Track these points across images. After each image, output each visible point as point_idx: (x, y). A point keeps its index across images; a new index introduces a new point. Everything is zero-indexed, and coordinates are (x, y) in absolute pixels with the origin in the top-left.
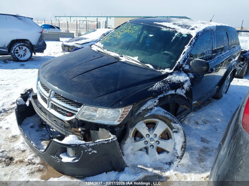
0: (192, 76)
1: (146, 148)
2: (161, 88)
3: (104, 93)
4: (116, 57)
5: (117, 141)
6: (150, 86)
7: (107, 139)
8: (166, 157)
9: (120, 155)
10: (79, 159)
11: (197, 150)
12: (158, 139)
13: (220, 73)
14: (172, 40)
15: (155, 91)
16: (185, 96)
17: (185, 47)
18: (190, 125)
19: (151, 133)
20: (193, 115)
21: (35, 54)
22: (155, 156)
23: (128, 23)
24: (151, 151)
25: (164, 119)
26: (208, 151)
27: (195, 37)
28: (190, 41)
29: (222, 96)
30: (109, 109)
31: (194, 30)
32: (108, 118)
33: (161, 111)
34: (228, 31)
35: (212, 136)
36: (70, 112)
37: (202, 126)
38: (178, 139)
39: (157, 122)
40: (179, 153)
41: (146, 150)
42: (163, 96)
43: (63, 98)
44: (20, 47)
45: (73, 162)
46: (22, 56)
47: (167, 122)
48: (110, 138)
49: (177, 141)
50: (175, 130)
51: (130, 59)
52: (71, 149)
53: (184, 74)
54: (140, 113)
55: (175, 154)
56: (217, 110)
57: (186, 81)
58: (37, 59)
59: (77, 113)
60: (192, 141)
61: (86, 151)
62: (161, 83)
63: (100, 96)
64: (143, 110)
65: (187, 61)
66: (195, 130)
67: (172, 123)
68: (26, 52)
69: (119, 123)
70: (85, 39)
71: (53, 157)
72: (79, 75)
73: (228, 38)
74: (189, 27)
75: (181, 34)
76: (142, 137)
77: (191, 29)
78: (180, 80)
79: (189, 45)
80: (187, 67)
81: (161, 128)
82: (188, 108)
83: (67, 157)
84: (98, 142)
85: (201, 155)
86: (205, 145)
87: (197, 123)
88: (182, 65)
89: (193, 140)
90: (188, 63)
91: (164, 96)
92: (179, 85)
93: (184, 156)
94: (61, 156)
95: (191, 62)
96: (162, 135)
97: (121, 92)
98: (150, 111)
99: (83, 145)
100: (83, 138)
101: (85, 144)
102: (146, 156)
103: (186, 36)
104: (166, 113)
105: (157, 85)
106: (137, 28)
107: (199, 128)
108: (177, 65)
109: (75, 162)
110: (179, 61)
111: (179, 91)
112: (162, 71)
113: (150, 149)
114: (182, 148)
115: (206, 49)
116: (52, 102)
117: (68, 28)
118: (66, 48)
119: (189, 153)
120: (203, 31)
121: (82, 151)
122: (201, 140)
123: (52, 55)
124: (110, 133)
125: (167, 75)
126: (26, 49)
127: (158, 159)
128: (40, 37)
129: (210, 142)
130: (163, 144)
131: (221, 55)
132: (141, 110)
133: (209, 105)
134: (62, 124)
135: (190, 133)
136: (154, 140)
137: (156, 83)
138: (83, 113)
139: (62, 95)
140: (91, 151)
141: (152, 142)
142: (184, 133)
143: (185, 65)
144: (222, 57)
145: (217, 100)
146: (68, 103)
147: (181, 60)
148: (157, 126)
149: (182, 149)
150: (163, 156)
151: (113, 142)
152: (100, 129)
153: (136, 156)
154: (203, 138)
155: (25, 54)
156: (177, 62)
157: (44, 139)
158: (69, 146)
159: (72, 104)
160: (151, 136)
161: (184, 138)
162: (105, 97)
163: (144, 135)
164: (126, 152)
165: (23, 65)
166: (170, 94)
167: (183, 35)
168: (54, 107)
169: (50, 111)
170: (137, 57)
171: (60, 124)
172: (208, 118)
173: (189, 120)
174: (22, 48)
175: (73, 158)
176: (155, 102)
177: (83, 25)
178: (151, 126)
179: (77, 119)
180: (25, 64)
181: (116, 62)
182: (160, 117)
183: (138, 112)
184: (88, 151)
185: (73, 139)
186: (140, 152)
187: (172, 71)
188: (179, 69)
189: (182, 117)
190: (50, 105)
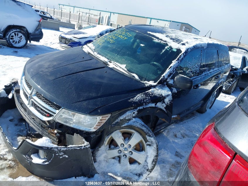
0: (175, 90)
1: (119, 157)
2: (141, 100)
3: (85, 99)
4: (105, 62)
5: (90, 148)
6: (131, 97)
7: (80, 146)
8: (137, 169)
9: (91, 162)
10: (50, 162)
11: (169, 164)
12: (132, 150)
13: (209, 87)
14: (161, 52)
15: (135, 103)
16: (165, 110)
17: (173, 61)
18: (168, 137)
19: (126, 143)
20: (173, 127)
21: (30, 42)
22: (126, 166)
23: (123, 28)
24: (124, 161)
25: (140, 131)
26: (179, 166)
27: (184, 53)
28: (179, 56)
29: (206, 111)
30: (86, 115)
31: (185, 45)
32: (84, 124)
33: (138, 122)
34: (219, 49)
35: (187, 151)
36: (48, 113)
37: (180, 140)
38: (151, 152)
39: (133, 133)
40: (150, 166)
41: (118, 159)
42: (142, 108)
43: (44, 98)
44: (16, 33)
45: (43, 164)
46: (16, 42)
47: (143, 134)
48: (83, 145)
49: (149, 154)
50: (149, 144)
51: (118, 66)
52: (43, 151)
53: (167, 89)
54: (118, 122)
55: (146, 166)
56: (198, 124)
57: (168, 95)
58: (32, 47)
59: (55, 115)
60: (166, 154)
61: (57, 154)
62: (142, 95)
63: (79, 102)
64: (121, 120)
65: (172, 75)
66: (172, 143)
67: (146, 136)
68: (21, 39)
69: (95, 131)
70: (84, 33)
71: (24, 156)
72: (63, 76)
73: (218, 56)
74: (181, 41)
75: (171, 48)
76: (116, 146)
77: (182, 44)
78: (162, 94)
79: (176, 60)
80: (171, 82)
81: (136, 139)
82: (167, 122)
83: (37, 158)
84: (71, 147)
85: (171, 169)
86: (178, 159)
87: (176, 136)
88: (167, 79)
89: (168, 153)
90: (173, 78)
91: (144, 108)
92: (161, 99)
93: (154, 169)
94: (32, 156)
95: (176, 78)
96: (136, 146)
97: (102, 100)
98: (127, 122)
99: (55, 149)
100: (58, 140)
101: (57, 148)
102: (118, 164)
103: (175, 50)
104: (143, 126)
105: (139, 97)
106: (130, 35)
107: (176, 141)
108: (162, 79)
109: (45, 165)
110: (164, 74)
111: (159, 105)
112: (146, 83)
113: (123, 159)
114: (153, 161)
115: (193, 65)
116: (32, 100)
117: (70, 18)
118: (63, 40)
119: (161, 166)
120: (193, 47)
121: (53, 155)
122: (176, 154)
123: (48, 46)
124: (84, 139)
125: (151, 87)
126: (21, 36)
127: (129, 169)
128: (38, 26)
129: (183, 156)
130: (136, 156)
131: (208, 72)
132: (119, 119)
133: (191, 119)
134: (40, 123)
135: (167, 145)
136: (127, 150)
137: (138, 94)
138: (61, 116)
139: (42, 95)
140: (62, 156)
141: (126, 152)
142: (157, 147)
143: (170, 80)
144: (209, 74)
145: (201, 114)
146: (48, 103)
147: (166, 74)
148: (132, 137)
149: (152, 163)
150: (134, 167)
151: (85, 149)
152: (75, 134)
153: (108, 164)
154: (177, 152)
155: (20, 41)
156: (162, 76)
157: (21, 135)
158: (41, 148)
159: (51, 105)
160: (126, 146)
161: (156, 152)
162: (85, 103)
163: (119, 144)
164: (98, 159)
165: (16, 52)
166: (150, 107)
167: (173, 49)
168: (34, 105)
169: (29, 108)
170: (125, 65)
171: (37, 123)
172: (187, 132)
173: (168, 132)
174: (18, 35)
175: (44, 160)
176: (134, 113)
177: (85, 18)
178: (127, 136)
179: (55, 121)
180: (19, 51)
181: (104, 67)
182: (137, 129)
183: (116, 121)
184: (59, 155)
185: (46, 141)
186: (113, 160)
187: (155, 84)
188: (163, 83)
189: (162, 128)
190: (31, 103)
